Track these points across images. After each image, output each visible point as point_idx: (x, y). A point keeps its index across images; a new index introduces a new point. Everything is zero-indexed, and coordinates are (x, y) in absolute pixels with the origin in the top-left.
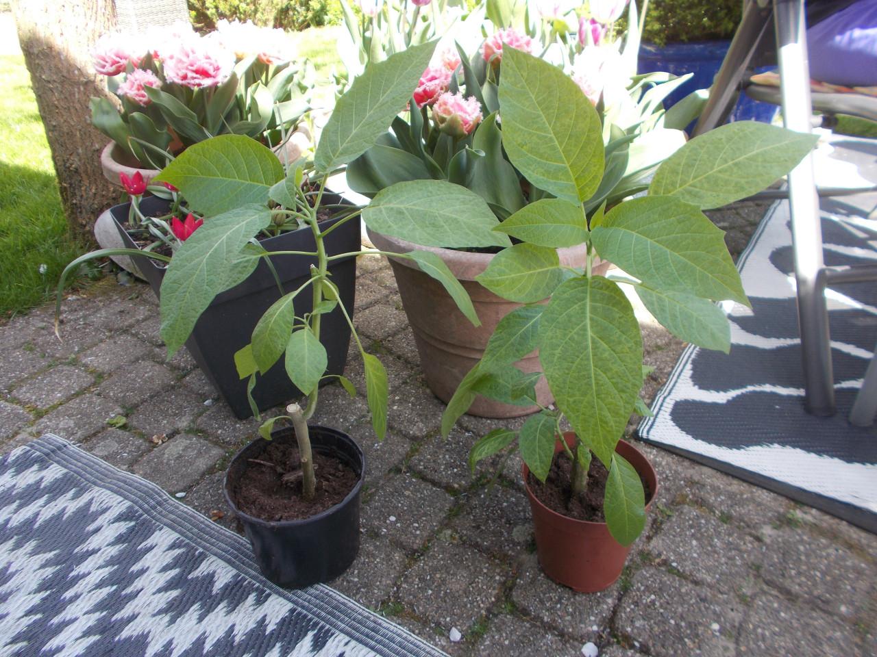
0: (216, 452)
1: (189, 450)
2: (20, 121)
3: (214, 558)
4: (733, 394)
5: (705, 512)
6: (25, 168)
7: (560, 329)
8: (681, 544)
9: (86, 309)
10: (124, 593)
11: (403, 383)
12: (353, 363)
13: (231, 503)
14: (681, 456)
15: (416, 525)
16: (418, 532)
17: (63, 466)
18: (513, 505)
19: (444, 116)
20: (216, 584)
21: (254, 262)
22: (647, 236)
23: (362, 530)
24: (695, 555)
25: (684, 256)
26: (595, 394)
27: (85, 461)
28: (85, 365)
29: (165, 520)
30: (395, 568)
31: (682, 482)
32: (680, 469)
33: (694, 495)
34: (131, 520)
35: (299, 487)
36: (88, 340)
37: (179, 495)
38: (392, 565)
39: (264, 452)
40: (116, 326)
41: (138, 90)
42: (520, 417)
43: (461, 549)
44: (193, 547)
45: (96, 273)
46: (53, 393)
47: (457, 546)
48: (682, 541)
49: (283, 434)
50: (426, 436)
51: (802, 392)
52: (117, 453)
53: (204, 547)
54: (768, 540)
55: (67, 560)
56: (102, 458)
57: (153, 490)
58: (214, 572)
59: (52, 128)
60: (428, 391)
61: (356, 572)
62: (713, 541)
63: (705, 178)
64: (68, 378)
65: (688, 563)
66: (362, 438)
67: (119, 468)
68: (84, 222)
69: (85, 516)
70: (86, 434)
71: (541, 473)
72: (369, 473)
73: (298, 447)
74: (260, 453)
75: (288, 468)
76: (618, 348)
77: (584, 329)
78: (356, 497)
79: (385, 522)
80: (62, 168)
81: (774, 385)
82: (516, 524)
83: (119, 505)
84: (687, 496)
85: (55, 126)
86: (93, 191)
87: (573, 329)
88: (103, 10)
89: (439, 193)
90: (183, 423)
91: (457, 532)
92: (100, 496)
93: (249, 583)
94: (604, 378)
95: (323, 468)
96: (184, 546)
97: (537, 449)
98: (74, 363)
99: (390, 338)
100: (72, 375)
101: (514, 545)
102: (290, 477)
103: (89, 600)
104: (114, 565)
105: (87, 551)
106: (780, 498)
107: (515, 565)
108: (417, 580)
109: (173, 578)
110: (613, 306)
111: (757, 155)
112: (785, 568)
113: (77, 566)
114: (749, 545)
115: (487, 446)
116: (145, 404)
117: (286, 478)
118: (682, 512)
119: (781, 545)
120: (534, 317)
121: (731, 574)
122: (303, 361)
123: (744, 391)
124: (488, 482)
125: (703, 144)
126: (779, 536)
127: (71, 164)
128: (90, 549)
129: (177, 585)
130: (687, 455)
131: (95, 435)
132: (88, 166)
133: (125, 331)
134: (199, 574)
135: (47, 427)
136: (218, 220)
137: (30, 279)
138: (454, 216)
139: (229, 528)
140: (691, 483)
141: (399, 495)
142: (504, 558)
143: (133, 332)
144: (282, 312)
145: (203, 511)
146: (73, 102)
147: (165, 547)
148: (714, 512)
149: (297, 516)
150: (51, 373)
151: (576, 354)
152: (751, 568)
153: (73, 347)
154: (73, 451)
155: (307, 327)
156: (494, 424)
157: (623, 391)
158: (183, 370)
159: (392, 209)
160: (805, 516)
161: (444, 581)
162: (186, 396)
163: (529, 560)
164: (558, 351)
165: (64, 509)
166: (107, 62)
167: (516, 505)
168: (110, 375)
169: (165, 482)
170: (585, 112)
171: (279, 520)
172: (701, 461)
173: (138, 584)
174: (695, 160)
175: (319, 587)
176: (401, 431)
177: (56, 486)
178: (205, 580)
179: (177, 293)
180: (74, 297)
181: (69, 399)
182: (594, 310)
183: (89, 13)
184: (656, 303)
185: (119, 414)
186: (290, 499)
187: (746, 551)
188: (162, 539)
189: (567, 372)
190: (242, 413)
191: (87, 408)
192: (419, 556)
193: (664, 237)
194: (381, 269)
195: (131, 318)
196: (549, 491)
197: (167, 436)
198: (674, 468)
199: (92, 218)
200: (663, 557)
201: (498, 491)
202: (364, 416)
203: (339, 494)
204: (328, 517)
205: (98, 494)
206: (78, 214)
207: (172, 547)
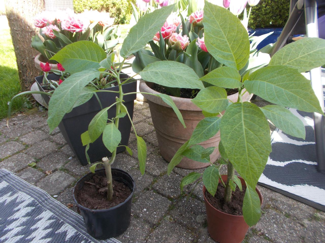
0: (72, 179)
1: (61, 177)
2: (8, 51)
3: (67, 224)
4: (287, 163)
5: (278, 212)
6: (7, 67)
7: (229, 125)
8: (269, 226)
9: (25, 120)
10: (27, 238)
11: (151, 153)
12: (130, 144)
13: (75, 200)
14: (267, 188)
15: (155, 213)
16: (156, 216)
17: (7, 182)
18: (196, 206)
19: (174, 42)
20: (68, 236)
21: (91, 95)
22: (272, 83)
23: (132, 214)
24: (276, 231)
25: (291, 91)
26: (247, 155)
27: (17, 180)
28: (22, 142)
29: (48, 207)
30: (145, 232)
31: (268, 199)
32: (266, 193)
33: (273, 205)
34: (33, 206)
35: (106, 194)
36: (24, 132)
37: (55, 196)
38: (144, 230)
39: (92, 178)
40: (36, 127)
41: (50, 32)
42: (199, 169)
43: (174, 225)
44: (59, 219)
45: (30, 106)
46: (7, 152)
47: (173, 223)
48: (269, 225)
49: (100, 171)
50: (160, 175)
51: (315, 163)
52: (31, 178)
53: (63, 219)
54: (307, 226)
55: (4, 223)
56: (24, 179)
57: (44, 194)
58: (67, 231)
59: (17, 49)
60: (161, 157)
61: (128, 233)
62: (283, 225)
63: (295, 60)
64: (14, 146)
65: (273, 235)
66: (133, 175)
67: (31, 184)
68: (27, 86)
69: (14, 203)
70: (19, 169)
71: (213, 192)
72: (136, 189)
73: (106, 177)
74: (90, 179)
75: (101, 186)
76: (258, 134)
77: (241, 125)
78: (130, 200)
79: (142, 211)
80: (20, 65)
81: (303, 160)
82: (198, 214)
83: (29, 199)
84: (270, 205)
85: (18, 48)
86: (32, 74)
87: (236, 125)
88: (40, 4)
89: (174, 66)
90: (59, 166)
91: (172, 217)
92: (22, 196)
93: (82, 236)
94: (252, 147)
95: (117, 186)
96: (55, 219)
97: (211, 181)
98: (17, 140)
99: (146, 135)
100: (16, 145)
101: (197, 224)
102: (102, 190)
103: (11, 241)
104: (24, 226)
105: (13, 219)
106: (310, 208)
107: (198, 233)
108: (155, 238)
109: (49, 233)
110: (255, 115)
111: (319, 51)
112: (315, 239)
113: (8, 225)
114: (299, 228)
115: (188, 180)
116: (45, 158)
117: (100, 190)
118: (269, 212)
119: (313, 228)
120: (214, 122)
121: (292, 240)
122: (110, 138)
123: (291, 162)
124: (186, 195)
125: (293, 47)
126: (311, 224)
127: (24, 63)
128: (15, 218)
129: (50, 236)
130: (269, 187)
131: (22, 170)
132: (30, 64)
133: (40, 129)
134: (60, 231)
135: (3, 166)
136: (76, 74)
137: (3, 107)
138: (180, 75)
139: (75, 211)
140: (272, 199)
141: (148, 199)
142: (193, 230)
143: (43, 129)
144: (103, 115)
145: (64, 204)
146: (26, 39)
147: (47, 218)
148: (282, 213)
149: (104, 208)
150: (7, 144)
151: (238, 136)
152: (300, 238)
153: (18, 134)
154: (12, 176)
155: (113, 123)
156: (188, 172)
157: (261, 154)
158: (61, 145)
159: (153, 72)
160: (321, 216)
161: (166, 239)
162: (62, 155)
163: (204, 231)
164: (229, 135)
165: (6, 200)
166: (39, 22)
167: (198, 206)
168: (31, 146)
169: (50, 190)
170: (241, 30)
171: (96, 209)
172: (275, 190)
173: (33, 235)
174: (289, 53)
175: (112, 239)
176: (149, 173)
177: (3, 190)
178: (63, 234)
179: (56, 105)
180: (20, 115)
181: (13, 155)
182: (245, 117)
183: (34, 5)
184: (271, 116)
185: (33, 162)
186: (101, 199)
187: (298, 230)
188: (46, 215)
189: (233, 144)
190: (84, 163)
191: (20, 159)
192: (156, 227)
193: (281, 83)
194: (143, 109)
195: (42, 124)
196: (214, 200)
197: (52, 171)
198: (264, 193)
199: (30, 85)
200: (262, 232)
201: (190, 199)
202: (134, 166)
203: (123, 198)
204: (118, 209)
205: (20, 195)
206: (25, 83)
207: (50, 219)
